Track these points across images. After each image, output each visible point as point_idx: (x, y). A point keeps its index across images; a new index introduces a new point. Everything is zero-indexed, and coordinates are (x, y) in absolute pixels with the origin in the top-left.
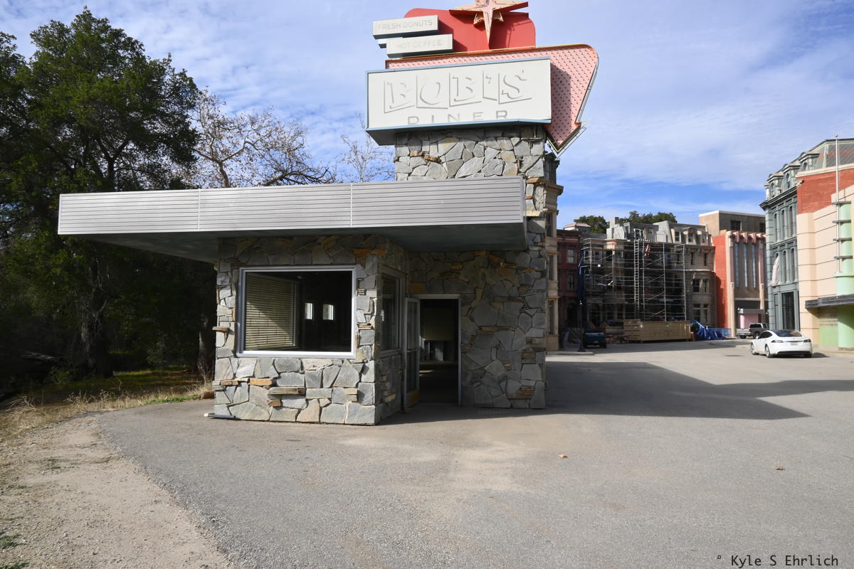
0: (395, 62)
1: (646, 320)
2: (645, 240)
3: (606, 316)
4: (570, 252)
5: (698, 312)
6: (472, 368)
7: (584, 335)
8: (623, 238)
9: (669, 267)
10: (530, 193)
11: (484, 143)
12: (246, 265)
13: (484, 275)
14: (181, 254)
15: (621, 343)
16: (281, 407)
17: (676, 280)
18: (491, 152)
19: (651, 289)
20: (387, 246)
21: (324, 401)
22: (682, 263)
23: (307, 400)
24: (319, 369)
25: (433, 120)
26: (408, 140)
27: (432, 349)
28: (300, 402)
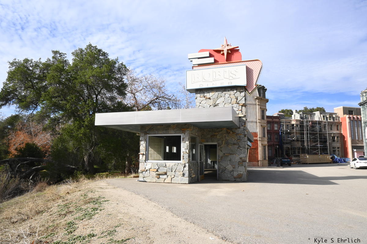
0: (195, 67)
1: (311, 154)
2: (309, 119)
3: (293, 152)
4: (276, 125)
5: (334, 151)
6: (222, 167)
7: (281, 160)
8: (299, 119)
9: (321, 131)
10: (240, 109)
11: (225, 92)
12: (149, 134)
13: (225, 136)
14: (128, 130)
15: (299, 164)
16: (160, 178)
17: (324, 137)
18: (227, 95)
19: (313, 141)
20: (192, 127)
21: (173, 176)
22: (326, 129)
23: (167, 176)
24: (171, 166)
25: (208, 85)
26: (200, 92)
27: (214, 164)
28: (165, 176)
